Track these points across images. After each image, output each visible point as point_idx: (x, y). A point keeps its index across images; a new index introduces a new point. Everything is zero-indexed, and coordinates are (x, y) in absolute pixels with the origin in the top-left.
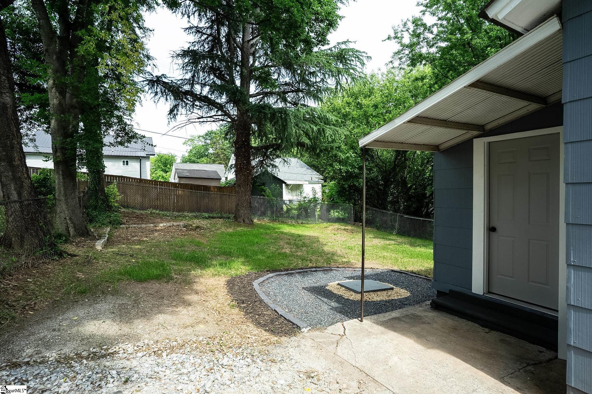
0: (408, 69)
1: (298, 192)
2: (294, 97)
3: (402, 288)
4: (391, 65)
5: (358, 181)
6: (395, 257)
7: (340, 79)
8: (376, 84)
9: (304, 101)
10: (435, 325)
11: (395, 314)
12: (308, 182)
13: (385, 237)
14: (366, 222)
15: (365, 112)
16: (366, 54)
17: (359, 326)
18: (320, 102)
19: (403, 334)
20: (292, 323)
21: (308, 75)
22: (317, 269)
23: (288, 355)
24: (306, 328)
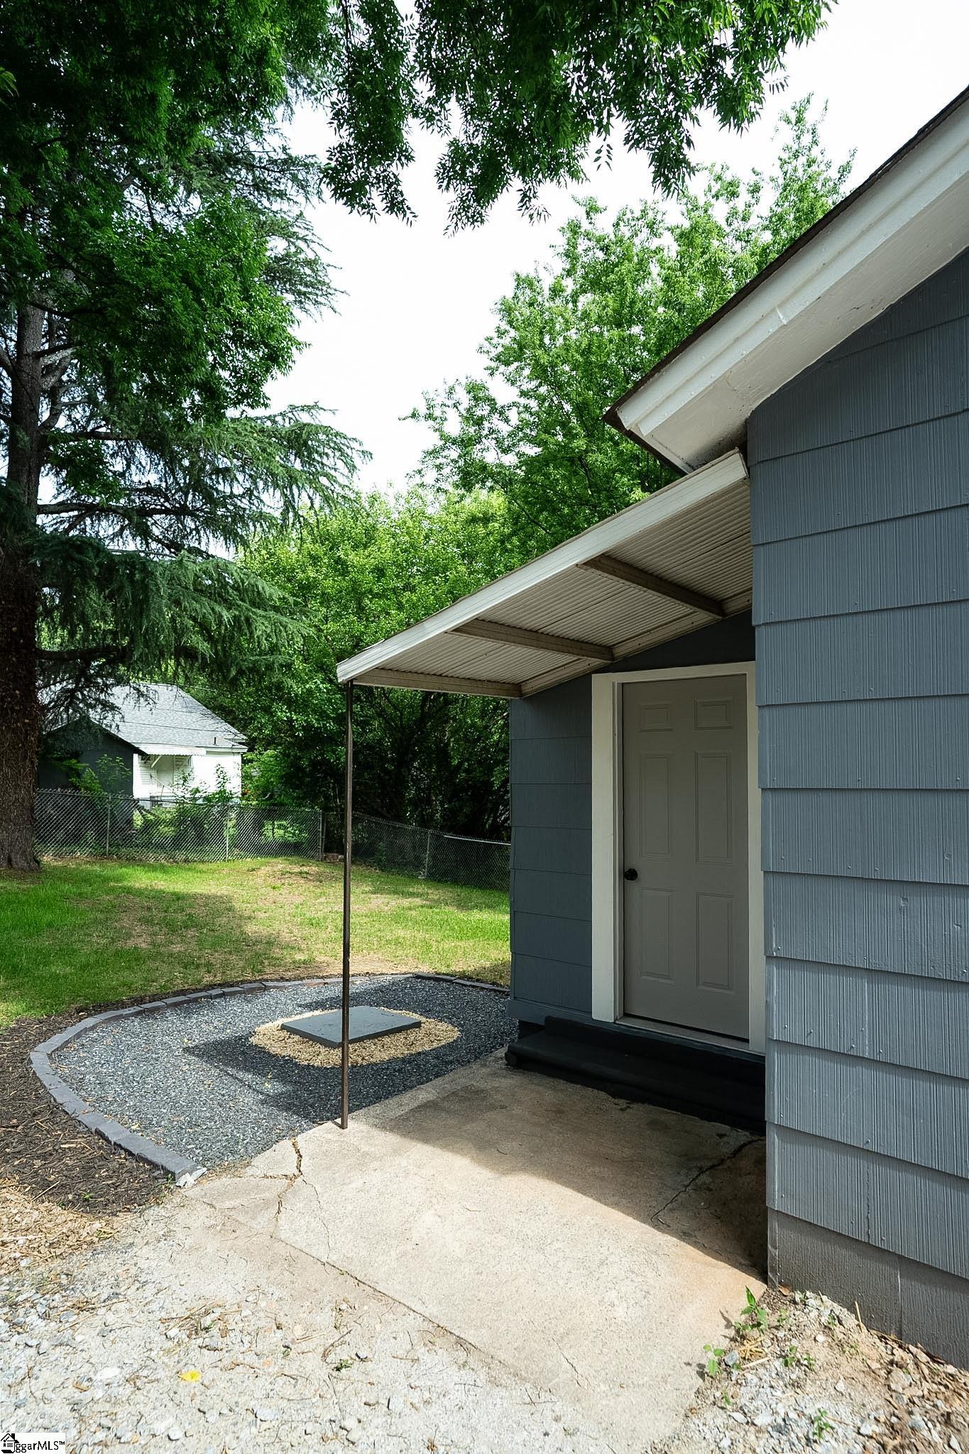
0: (455, 493)
1: (177, 777)
2: (171, 526)
3: (441, 1021)
4: (418, 479)
5: (334, 752)
6: (424, 940)
7: (293, 497)
8: (381, 519)
9: (199, 540)
10: (517, 1110)
11: (425, 1094)
12: (204, 751)
13: (400, 888)
14: (354, 853)
15: (354, 582)
16: (361, 444)
17: (337, 1141)
18: (241, 548)
19: (445, 1147)
20: (150, 1163)
21: (211, 474)
22: (226, 990)
23: (133, 1271)
24: (191, 1173)
